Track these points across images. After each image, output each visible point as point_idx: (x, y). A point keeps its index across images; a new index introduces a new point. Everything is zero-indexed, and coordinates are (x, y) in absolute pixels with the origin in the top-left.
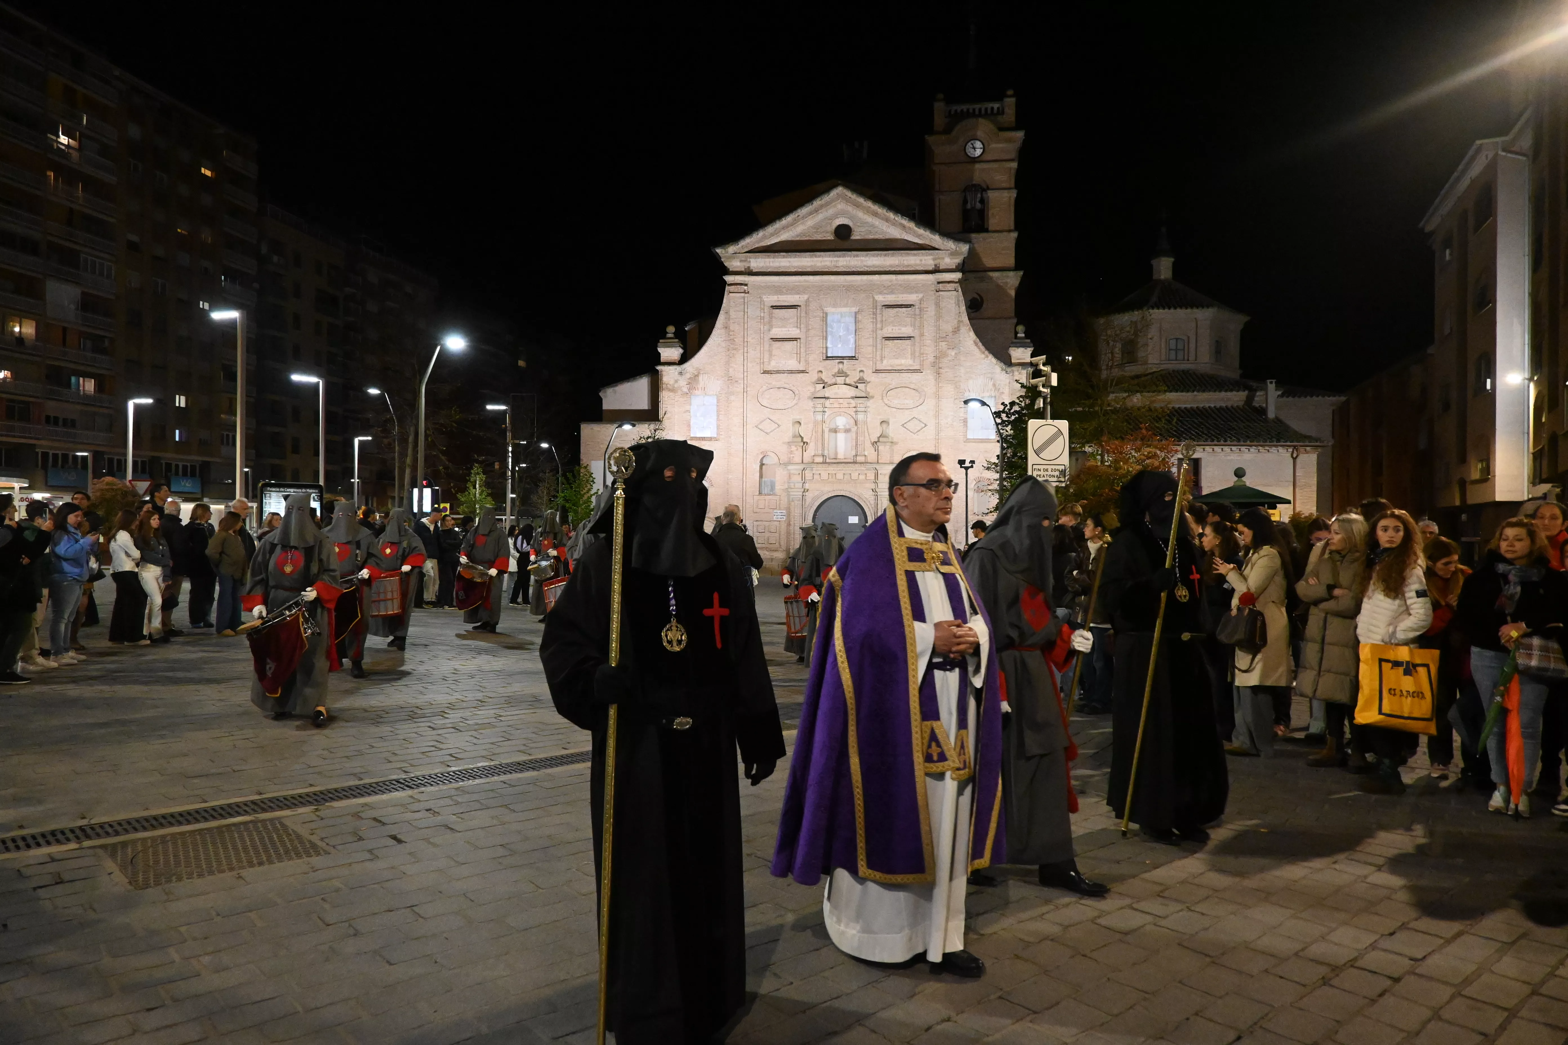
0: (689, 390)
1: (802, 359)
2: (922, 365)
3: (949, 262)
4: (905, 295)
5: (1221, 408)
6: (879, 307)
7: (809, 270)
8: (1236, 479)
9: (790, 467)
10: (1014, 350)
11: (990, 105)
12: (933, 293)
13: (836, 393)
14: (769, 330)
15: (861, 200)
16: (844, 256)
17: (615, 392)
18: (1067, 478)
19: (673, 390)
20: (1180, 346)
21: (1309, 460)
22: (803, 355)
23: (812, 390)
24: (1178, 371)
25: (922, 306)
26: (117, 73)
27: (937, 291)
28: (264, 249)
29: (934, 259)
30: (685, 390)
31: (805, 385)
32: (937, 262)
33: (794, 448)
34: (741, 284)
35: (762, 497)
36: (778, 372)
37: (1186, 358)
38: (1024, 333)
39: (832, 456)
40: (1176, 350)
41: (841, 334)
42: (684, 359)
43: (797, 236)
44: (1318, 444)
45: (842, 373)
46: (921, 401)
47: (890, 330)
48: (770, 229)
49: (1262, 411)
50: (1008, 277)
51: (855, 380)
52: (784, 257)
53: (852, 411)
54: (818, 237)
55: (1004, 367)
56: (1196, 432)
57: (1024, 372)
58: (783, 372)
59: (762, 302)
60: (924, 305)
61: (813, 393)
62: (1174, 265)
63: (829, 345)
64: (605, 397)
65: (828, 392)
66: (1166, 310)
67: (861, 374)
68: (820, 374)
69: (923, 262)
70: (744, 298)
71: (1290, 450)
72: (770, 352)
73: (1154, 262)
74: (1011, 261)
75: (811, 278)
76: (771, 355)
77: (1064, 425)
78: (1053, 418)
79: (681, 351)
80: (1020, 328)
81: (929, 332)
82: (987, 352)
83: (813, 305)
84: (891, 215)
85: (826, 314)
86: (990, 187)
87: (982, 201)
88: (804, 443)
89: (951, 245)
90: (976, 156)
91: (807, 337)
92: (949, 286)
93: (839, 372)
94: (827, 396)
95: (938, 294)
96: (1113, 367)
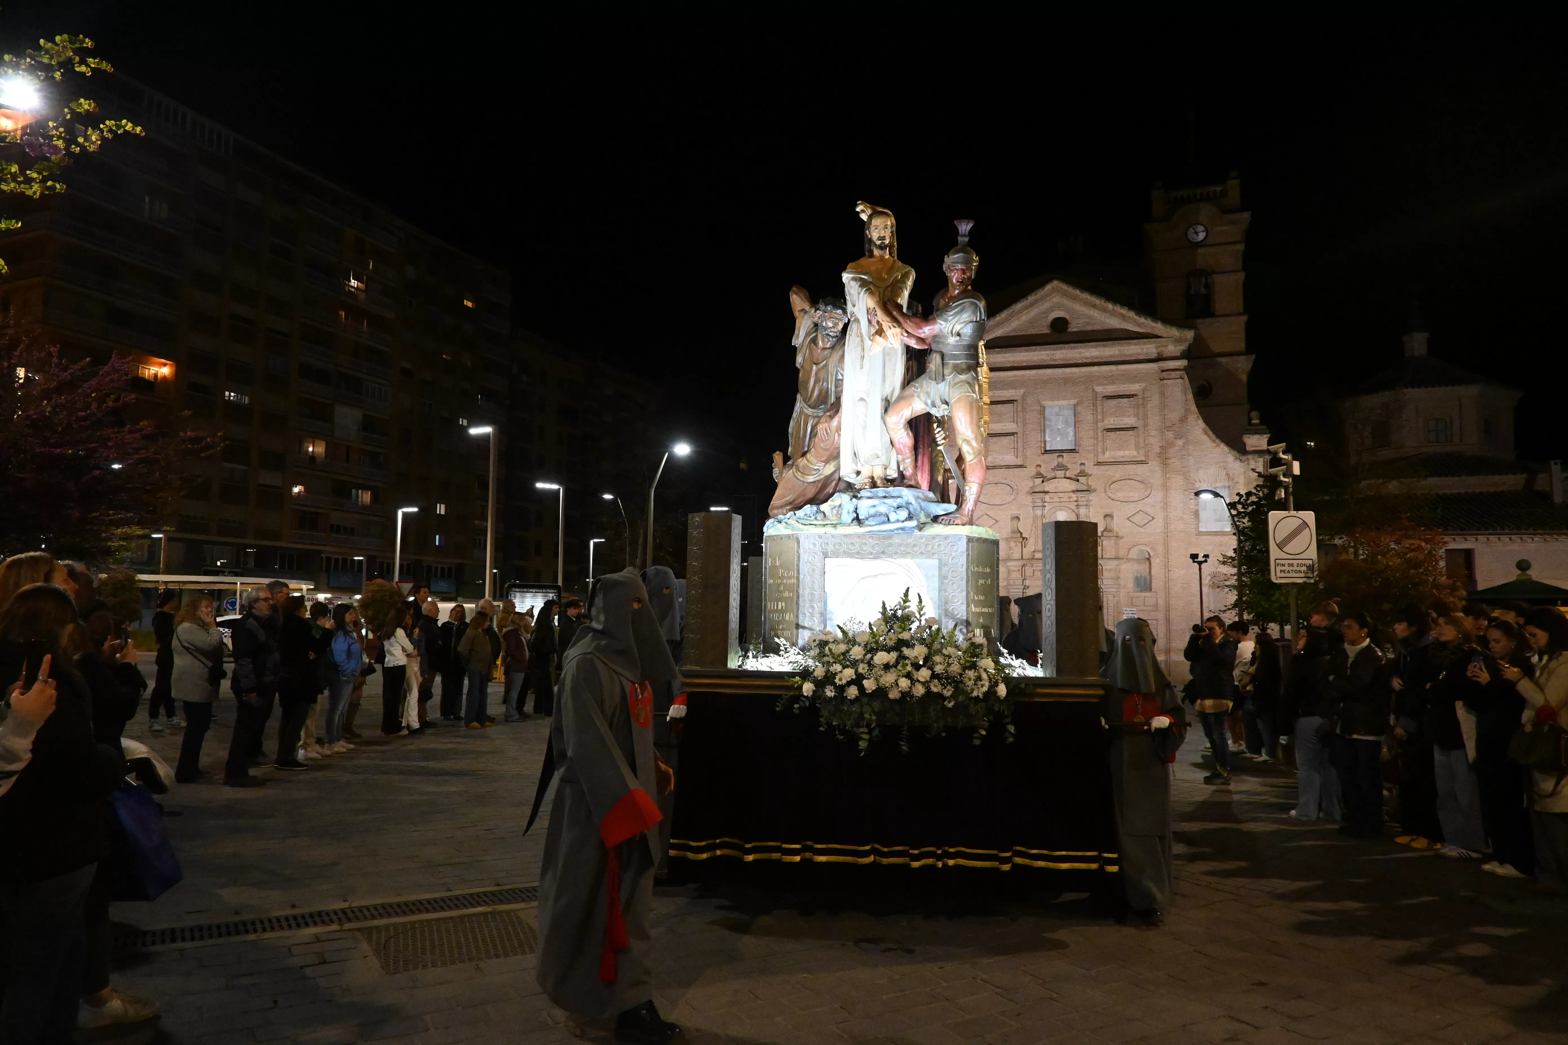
1: (1019, 454)
2: (1147, 456)
3: (1172, 349)
4: (1126, 386)
5: (1495, 493)
6: (1098, 399)
7: (1025, 364)
8: (1519, 572)
9: (1009, 564)
10: (1249, 437)
11: (1213, 188)
12: (1156, 381)
13: (1056, 488)
15: (1078, 292)
16: (1061, 349)
18: (1315, 574)
20: (1441, 427)
22: (1021, 449)
23: (1031, 484)
24: (1440, 455)
25: (1145, 396)
26: (397, 223)
27: (1161, 380)
28: (515, 370)
29: (1157, 348)
31: (1024, 480)
32: (1159, 350)
33: (1012, 544)
37: (1449, 439)
38: (1259, 419)
40: (1437, 431)
41: (1060, 427)
43: (1012, 331)
45: (1061, 467)
46: (1148, 492)
47: (1112, 422)
49: (1546, 496)
50: (1238, 361)
51: (1076, 474)
52: (998, 353)
53: (1073, 505)
54: (1034, 331)
55: (1237, 455)
56: (1466, 521)
57: (1261, 460)
58: (1000, 467)
60: (1148, 394)
61: (1032, 488)
62: (1429, 340)
63: (1048, 439)
65: (1047, 487)
66: (1423, 389)
67: (1082, 467)
68: (1038, 468)
69: (1145, 350)
73: (1405, 338)
74: (1242, 346)
75: (1027, 372)
77: (1309, 516)
78: (1297, 509)
80: (1254, 414)
81: (1154, 420)
82: (1218, 441)
83: (1029, 400)
84: (1110, 306)
85: (1044, 407)
86: (1215, 271)
87: (1207, 286)
88: (1023, 538)
89: (1175, 332)
90: (1199, 240)
91: (1024, 431)
92: (1174, 374)
93: (1058, 466)
94: (1046, 490)
95: (1162, 382)
96: (1361, 452)
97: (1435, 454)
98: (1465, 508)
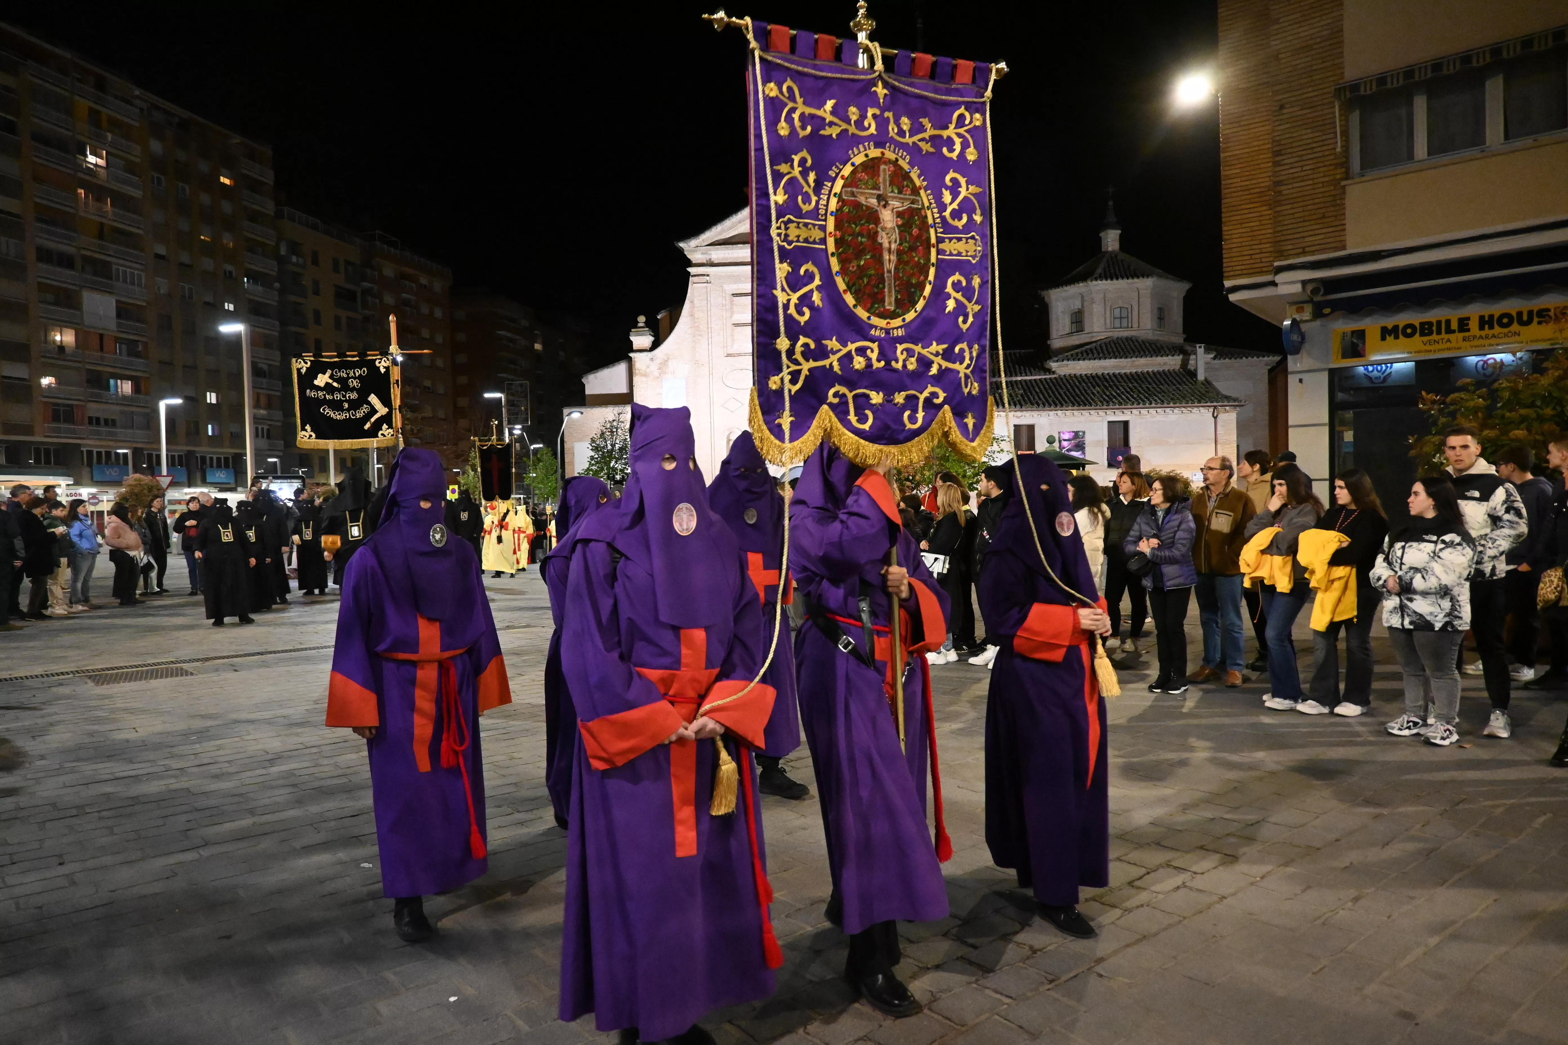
0: (660, 374)
5: (1158, 372)
14: (731, 317)
17: (596, 378)
19: (645, 375)
20: (1124, 314)
21: (1229, 418)
24: (1121, 338)
26: (137, 93)
28: (283, 252)
30: (656, 374)
34: (704, 275)
36: (739, 355)
37: (1130, 325)
40: (1121, 318)
42: (655, 345)
44: (1236, 403)
48: (727, 223)
49: (1193, 374)
52: (741, 248)
56: (1127, 397)
58: (745, 354)
59: (723, 291)
62: (1121, 237)
64: (588, 382)
66: (1109, 281)
70: (707, 288)
71: (1211, 410)
72: (732, 336)
73: (1102, 235)
76: (733, 340)
79: (652, 339)
96: (1062, 337)
97: (1117, 338)
98: (1130, 385)
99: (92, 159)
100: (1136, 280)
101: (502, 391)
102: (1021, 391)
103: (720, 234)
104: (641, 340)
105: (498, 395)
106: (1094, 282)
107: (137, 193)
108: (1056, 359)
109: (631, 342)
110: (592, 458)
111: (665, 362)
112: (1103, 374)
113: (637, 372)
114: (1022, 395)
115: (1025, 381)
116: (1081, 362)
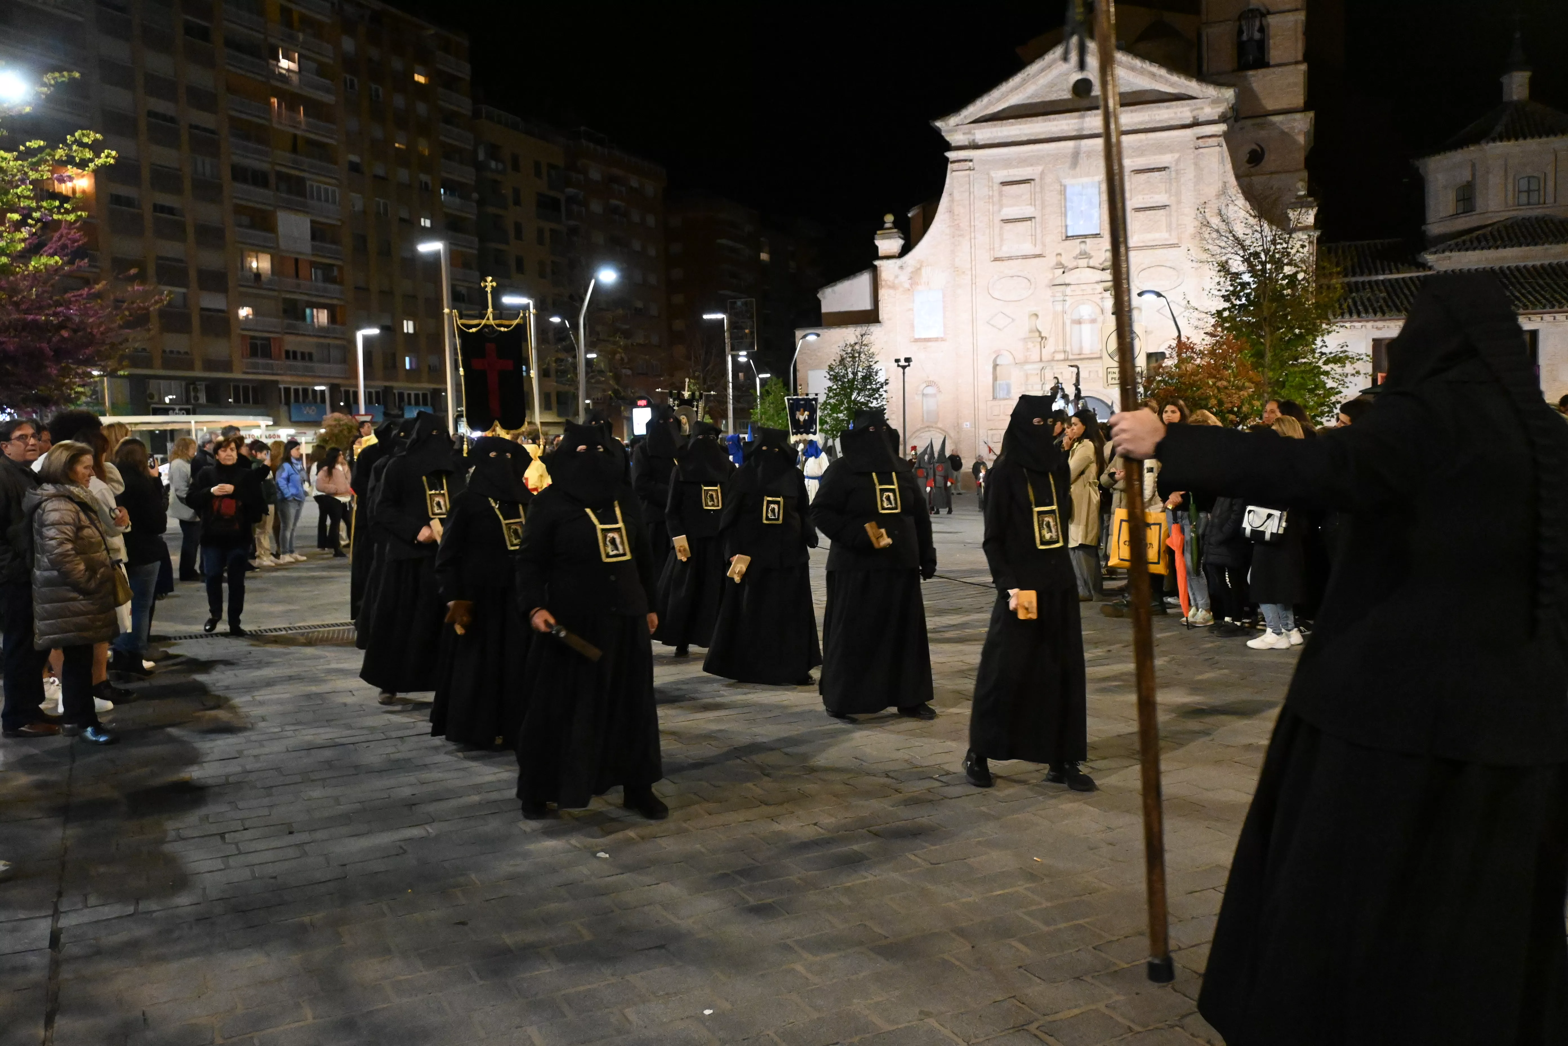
0: (911, 285)
1: (1038, 242)
2: (1180, 239)
3: (1210, 112)
4: (1157, 157)
6: (1126, 174)
7: (1042, 136)
9: (1028, 367)
10: (1294, 212)
12: (1191, 151)
13: (1078, 279)
14: (1000, 211)
16: (1083, 117)
17: (834, 292)
19: (893, 287)
20: (1534, 186)
22: (1039, 236)
23: (1051, 276)
24: (1529, 219)
25: (1179, 168)
27: (1196, 148)
28: (481, 156)
29: (1192, 111)
30: (907, 285)
31: (1042, 271)
32: (1195, 113)
33: (1030, 345)
34: (965, 160)
35: (995, 403)
36: (1010, 258)
37: (1542, 201)
38: (1307, 191)
39: (1076, 351)
40: (1529, 191)
41: (1083, 209)
42: (906, 250)
43: (1029, 98)
45: (1084, 255)
46: (1180, 280)
47: (1140, 200)
48: (996, 93)
50: (1295, 120)
51: (1101, 261)
52: (1012, 124)
53: (1097, 298)
54: (1053, 97)
55: (1279, 233)
56: (1535, 298)
57: (1306, 238)
58: (1017, 258)
59: (990, 179)
60: (1182, 166)
61: (1051, 280)
62: (1532, 80)
63: (1069, 222)
64: (824, 298)
65: (1068, 278)
66: (1512, 143)
68: (1059, 257)
69: (1179, 115)
70: (969, 176)
72: (1001, 235)
73: (1505, 79)
74: (1299, 100)
75: (1045, 146)
76: (1002, 240)
79: (901, 242)
81: (1188, 197)
82: (1259, 217)
83: (1049, 178)
84: (1138, 63)
85: (1065, 187)
86: (1272, 10)
87: (1262, 29)
88: (1042, 338)
89: (1211, 91)
91: (1043, 215)
92: (1211, 141)
93: (1081, 254)
94: (1067, 282)
95: (1197, 152)
96: (1442, 220)
97: (1523, 219)
98: (1541, 282)
99: (284, 63)
100: (1552, 139)
101: (724, 312)
102: (1384, 295)
103: (986, 107)
104: (888, 244)
105: (719, 316)
106: (1491, 145)
107: (329, 99)
108: (1433, 250)
109: (877, 248)
110: (830, 389)
111: (917, 271)
112: (1501, 268)
113: (883, 283)
114: (1384, 299)
115: (1390, 280)
116: (1469, 253)
